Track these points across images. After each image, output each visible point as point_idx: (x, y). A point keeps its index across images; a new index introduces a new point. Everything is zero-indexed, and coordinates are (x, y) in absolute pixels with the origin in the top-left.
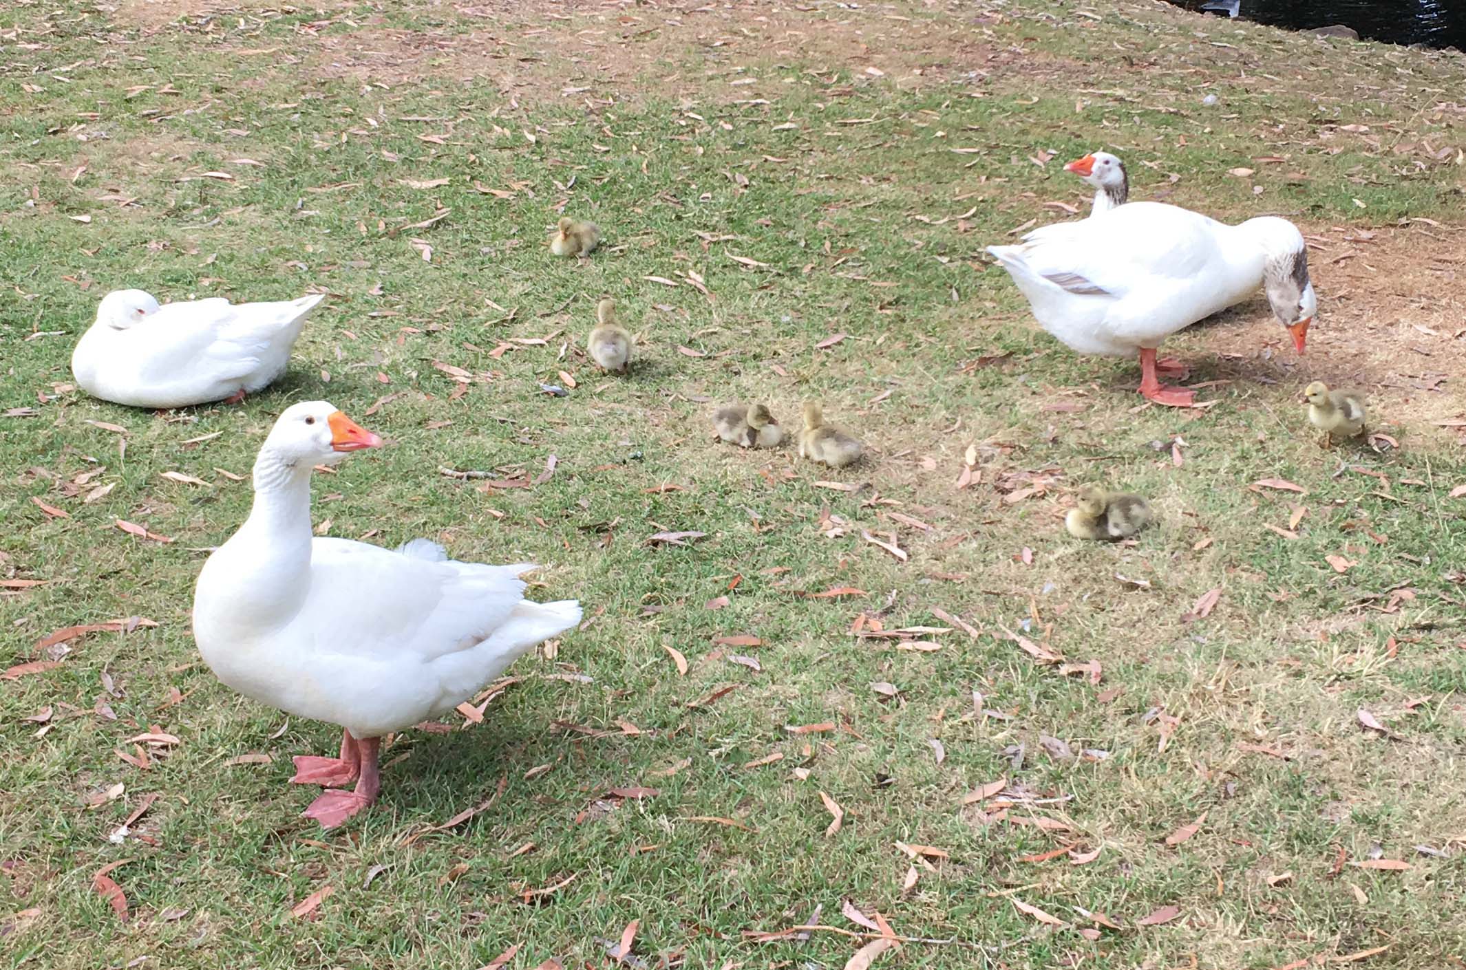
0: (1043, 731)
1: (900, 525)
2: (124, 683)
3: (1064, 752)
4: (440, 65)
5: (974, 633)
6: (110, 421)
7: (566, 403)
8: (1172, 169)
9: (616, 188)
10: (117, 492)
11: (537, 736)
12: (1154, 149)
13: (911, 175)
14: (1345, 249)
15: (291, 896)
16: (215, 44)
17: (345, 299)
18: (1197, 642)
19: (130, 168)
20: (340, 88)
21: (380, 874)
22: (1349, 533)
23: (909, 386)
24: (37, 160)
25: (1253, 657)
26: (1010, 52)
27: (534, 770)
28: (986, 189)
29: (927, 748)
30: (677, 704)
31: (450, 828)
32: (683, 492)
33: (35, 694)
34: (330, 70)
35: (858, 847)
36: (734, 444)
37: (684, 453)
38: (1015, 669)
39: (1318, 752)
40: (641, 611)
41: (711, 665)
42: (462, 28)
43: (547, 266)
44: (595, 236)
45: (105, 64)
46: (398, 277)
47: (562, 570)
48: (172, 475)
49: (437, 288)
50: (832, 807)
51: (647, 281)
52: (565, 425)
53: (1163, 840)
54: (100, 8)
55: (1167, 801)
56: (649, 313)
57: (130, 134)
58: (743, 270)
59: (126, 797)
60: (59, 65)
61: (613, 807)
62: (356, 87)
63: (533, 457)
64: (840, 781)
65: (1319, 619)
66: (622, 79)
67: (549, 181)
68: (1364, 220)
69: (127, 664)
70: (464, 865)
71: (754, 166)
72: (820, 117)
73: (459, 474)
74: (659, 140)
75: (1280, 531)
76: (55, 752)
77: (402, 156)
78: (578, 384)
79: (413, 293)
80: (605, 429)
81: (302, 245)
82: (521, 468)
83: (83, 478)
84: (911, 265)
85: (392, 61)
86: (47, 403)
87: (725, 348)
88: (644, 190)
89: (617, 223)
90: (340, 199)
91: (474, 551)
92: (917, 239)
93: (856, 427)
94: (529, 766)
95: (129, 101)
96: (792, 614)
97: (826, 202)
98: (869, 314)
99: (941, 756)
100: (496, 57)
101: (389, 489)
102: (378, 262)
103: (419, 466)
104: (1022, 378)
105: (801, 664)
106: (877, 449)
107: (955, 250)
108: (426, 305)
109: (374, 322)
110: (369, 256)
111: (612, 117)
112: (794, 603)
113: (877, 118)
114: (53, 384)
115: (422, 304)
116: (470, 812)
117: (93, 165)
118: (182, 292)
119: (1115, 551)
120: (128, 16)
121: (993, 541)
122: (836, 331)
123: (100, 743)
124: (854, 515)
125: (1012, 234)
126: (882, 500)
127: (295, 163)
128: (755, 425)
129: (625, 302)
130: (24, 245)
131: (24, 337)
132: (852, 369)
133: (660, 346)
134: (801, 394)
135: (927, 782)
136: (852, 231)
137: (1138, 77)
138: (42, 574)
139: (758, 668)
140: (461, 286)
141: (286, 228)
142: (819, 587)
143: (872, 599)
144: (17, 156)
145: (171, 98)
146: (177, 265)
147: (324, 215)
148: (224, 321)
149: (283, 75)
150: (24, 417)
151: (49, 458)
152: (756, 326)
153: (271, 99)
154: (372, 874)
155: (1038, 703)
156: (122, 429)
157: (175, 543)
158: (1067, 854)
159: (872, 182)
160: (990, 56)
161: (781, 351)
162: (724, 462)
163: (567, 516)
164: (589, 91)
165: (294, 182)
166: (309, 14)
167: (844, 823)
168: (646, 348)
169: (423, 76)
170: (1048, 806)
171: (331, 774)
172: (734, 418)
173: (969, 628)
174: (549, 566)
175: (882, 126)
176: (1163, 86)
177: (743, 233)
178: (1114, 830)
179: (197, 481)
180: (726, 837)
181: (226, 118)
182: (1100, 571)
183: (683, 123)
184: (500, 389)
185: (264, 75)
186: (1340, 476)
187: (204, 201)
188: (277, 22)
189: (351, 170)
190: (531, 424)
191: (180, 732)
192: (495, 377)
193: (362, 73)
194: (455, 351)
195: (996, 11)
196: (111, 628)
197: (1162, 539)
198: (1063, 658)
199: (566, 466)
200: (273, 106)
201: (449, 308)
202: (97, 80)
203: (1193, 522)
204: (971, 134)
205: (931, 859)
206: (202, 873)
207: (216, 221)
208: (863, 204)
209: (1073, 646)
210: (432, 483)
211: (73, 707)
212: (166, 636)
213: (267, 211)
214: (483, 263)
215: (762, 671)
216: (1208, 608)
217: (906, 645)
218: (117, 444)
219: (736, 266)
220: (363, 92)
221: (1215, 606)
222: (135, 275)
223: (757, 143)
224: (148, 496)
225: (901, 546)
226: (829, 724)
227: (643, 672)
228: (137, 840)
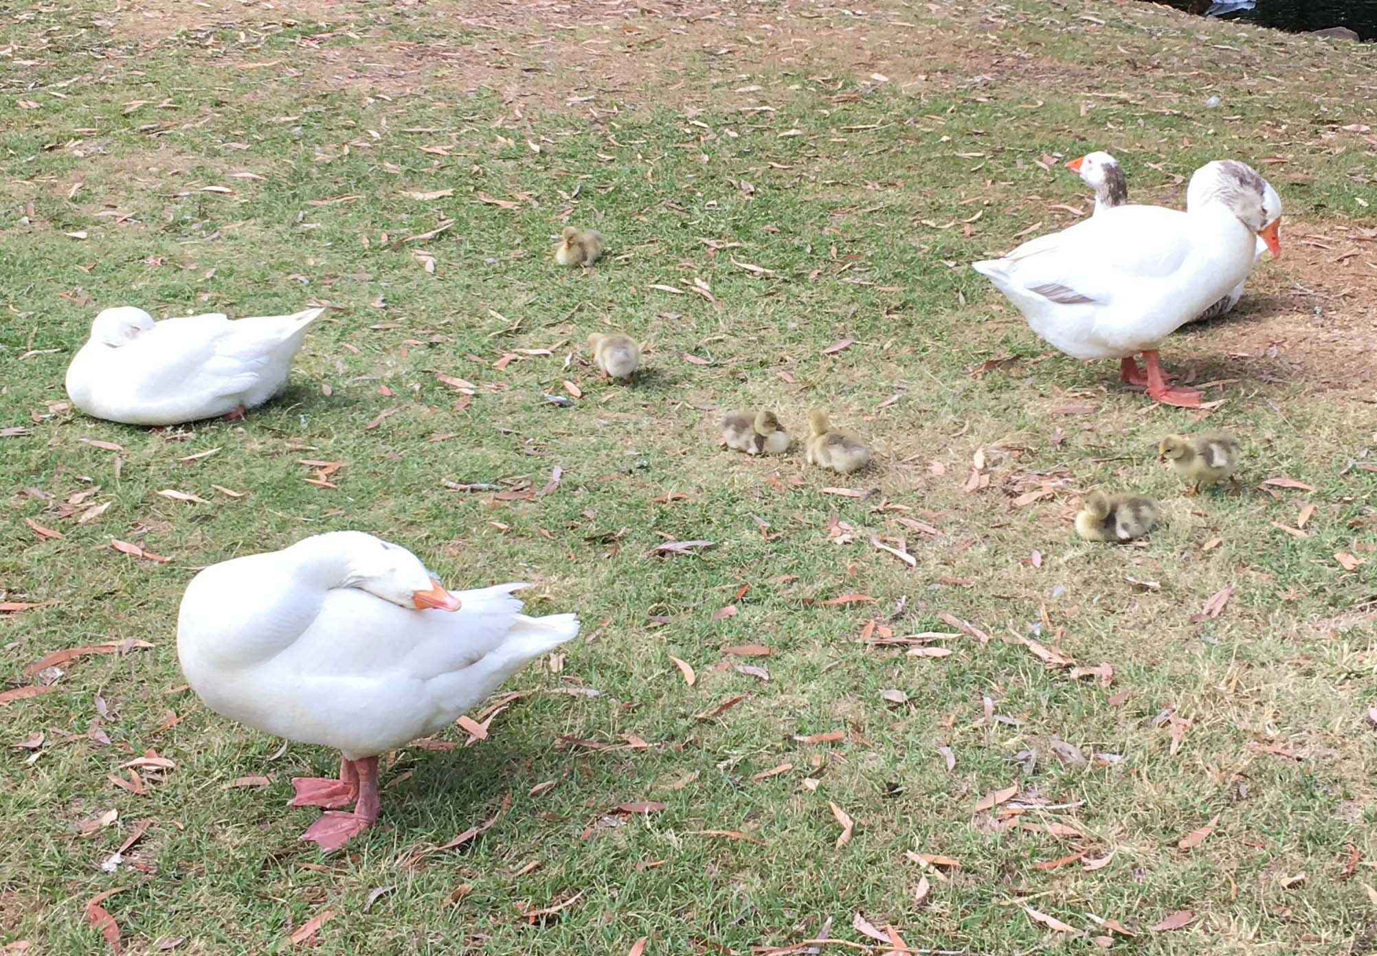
0: (1055, 736)
1: (908, 530)
2: (119, 706)
3: (1075, 757)
4: (444, 77)
5: (984, 638)
6: (105, 439)
7: (571, 413)
8: (1176, 171)
9: (620, 197)
10: (112, 512)
11: (543, 751)
12: (1159, 151)
13: (917, 180)
14: (1349, 248)
15: (289, 922)
16: (215, 57)
17: (346, 312)
18: (1207, 643)
19: (128, 183)
20: (342, 100)
21: (381, 896)
22: (1357, 531)
23: (917, 390)
24: (32, 177)
25: (1264, 657)
26: (1014, 56)
27: (539, 787)
28: (993, 192)
29: (938, 755)
30: (685, 716)
31: (453, 848)
32: (690, 501)
33: (26, 719)
34: (331, 82)
35: (868, 858)
36: (741, 451)
37: (691, 461)
38: (1026, 674)
39: (1329, 752)
40: (648, 622)
41: (719, 676)
42: (466, 39)
43: (552, 276)
44: (599, 244)
45: (102, 79)
46: (401, 289)
47: (568, 582)
48: (169, 493)
49: (440, 300)
50: (842, 817)
51: (652, 290)
52: (570, 435)
53: (1175, 844)
54: (97, 23)
55: (1180, 804)
56: (655, 321)
57: (128, 150)
58: (750, 277)
59: (119, 823)
60: (56, 81)
61: (620, 822)
62: (359, 98)
63: (538, 468)
64: (850, 791)
65: (1329, 617)
66: (627, 88)
67: (554, 191)
68: (1367, 218)
69: (120, 687)
70: (468, 886)
71: (759, 173)
72: (826, 123)
73: (463, 486)
74: (664, 148)
75: (1288, 529)
76: (46, 779)
77: (405, 168)
78: (583, 394)
79: (416, 305)
80: (611, 438)
81: (303, 258)
82: (526, 479)
83: (77, 498)
84: (917, 270)
85: (394, 72)
86: (41, 422)
87: (732, 355)
88: (649, 198)
89: (622, 231)
90: (342, 211)
91: (478, 565)
92: (923, 244)
93: (865, 432)
94: (533, 782)
95: (126, 116)
96: (801, 622)
97: (832, 208)
98: (876, 319)
99: (951, 763)
100: (500, 68)
101: (391, 503)
102: (380, 275)
103: (422, 479)
104: (1029, 381)
105: (810, 672)
106: (885, 455)
107: (961, 254)
108: (429, 317)
109: (376, 335)
110: (371, 269)
111: (617, 126)
112: (803, 611)
113: (883, 123)
114: (47, 403)
115: (425, 316)
116: (473, 831)
117: (90, 181)
118: (180, 307)
119: (1125, 552)
120: (127, 31)
121: (1003, 545)
122: (843, 337)
123: (92, 769)
124: (862, 522)
125: (1018, 238)
126: (890, 506)
127: (296, 177)
128: (763, 431)
129: (630, 310)
130: (18, 263)
131: (17, 355)
132: (860, 374)
133: (666, 355)
134: (808, 400)
135: (938, 790)
136: (858, 236)
137: (1142, 80)
138: (34, 597)
139: (766, 678)
140: (465, 297)
141: (287, 241)
142: (827, 594)
143: (882, 606)
144: (12, 172)
145: (170, 113)
146: (176, 281)
147: (324, 227)
148: (223, 336)
149: (284, 88)
150: (17, 437)
151: (42, 478)
152: (762, 333)
153: (271, 112)
154: (373, 897)
155: (1049, 708)
156: (118, 447)
157: (172, 562)
158: (1079, 860)
159: (878, 187)
160: (995, 61)
161: (788, 358)
162: (731, 470)
163: (573, 528)
164: (594, 100)
165: (295, 196)
166: (311, 26)
167: (854, 833)
168: (652, 356)
169: (426, 87)
170: (1060, 812)
171: (331, 795)
172: (741, 425)
173: (979, 633)
174: (554, 578)
175: (887, 132)
176: (1167, 88)
177: (748, 240)
178: (1126, 835)
179: (195, 498)
180: (735, 851)
181: (226, 132)
182: (1110, 573)
183: (688, 131)
184: (504, 400)
185: (263, 88)
186: (1347, 473)
187: (203, 216)
188: (278, 35)
189: (353, 182)
190: (535, 435)
191: (176, 755)
192: (499, 388)
193: (364, 85)
194: (459, 362)
195: (1001, 17)
196: (105, 651)
197: (1171, 540)
198: (1073, 661)
199: (571, 477)
200: (274, 119)
201: (452, 320)
202: (94, 96)
203: (1202, 522)
204: (977, 138)
205: (942, 868)
206: (197, 900)
207: (215, 236)
208: (869, 209)
209: (1083, 649)
210: (435, 497)
211: (65, 732)
212: (162, 657)
213: (267, 225)
214: (486, 274)
215: (770, 681)
216: (1219, 608)
217: (916, 651)
218: (112, 462)
219: (741, 273)
220: (364, 104)
221: (1225, 606)
222: (132, 291)
223: (762, 150)
224: (145, 514)
225: (910, 552)
226: (838, 733)
227: (650, 684)
228: (131, 868)
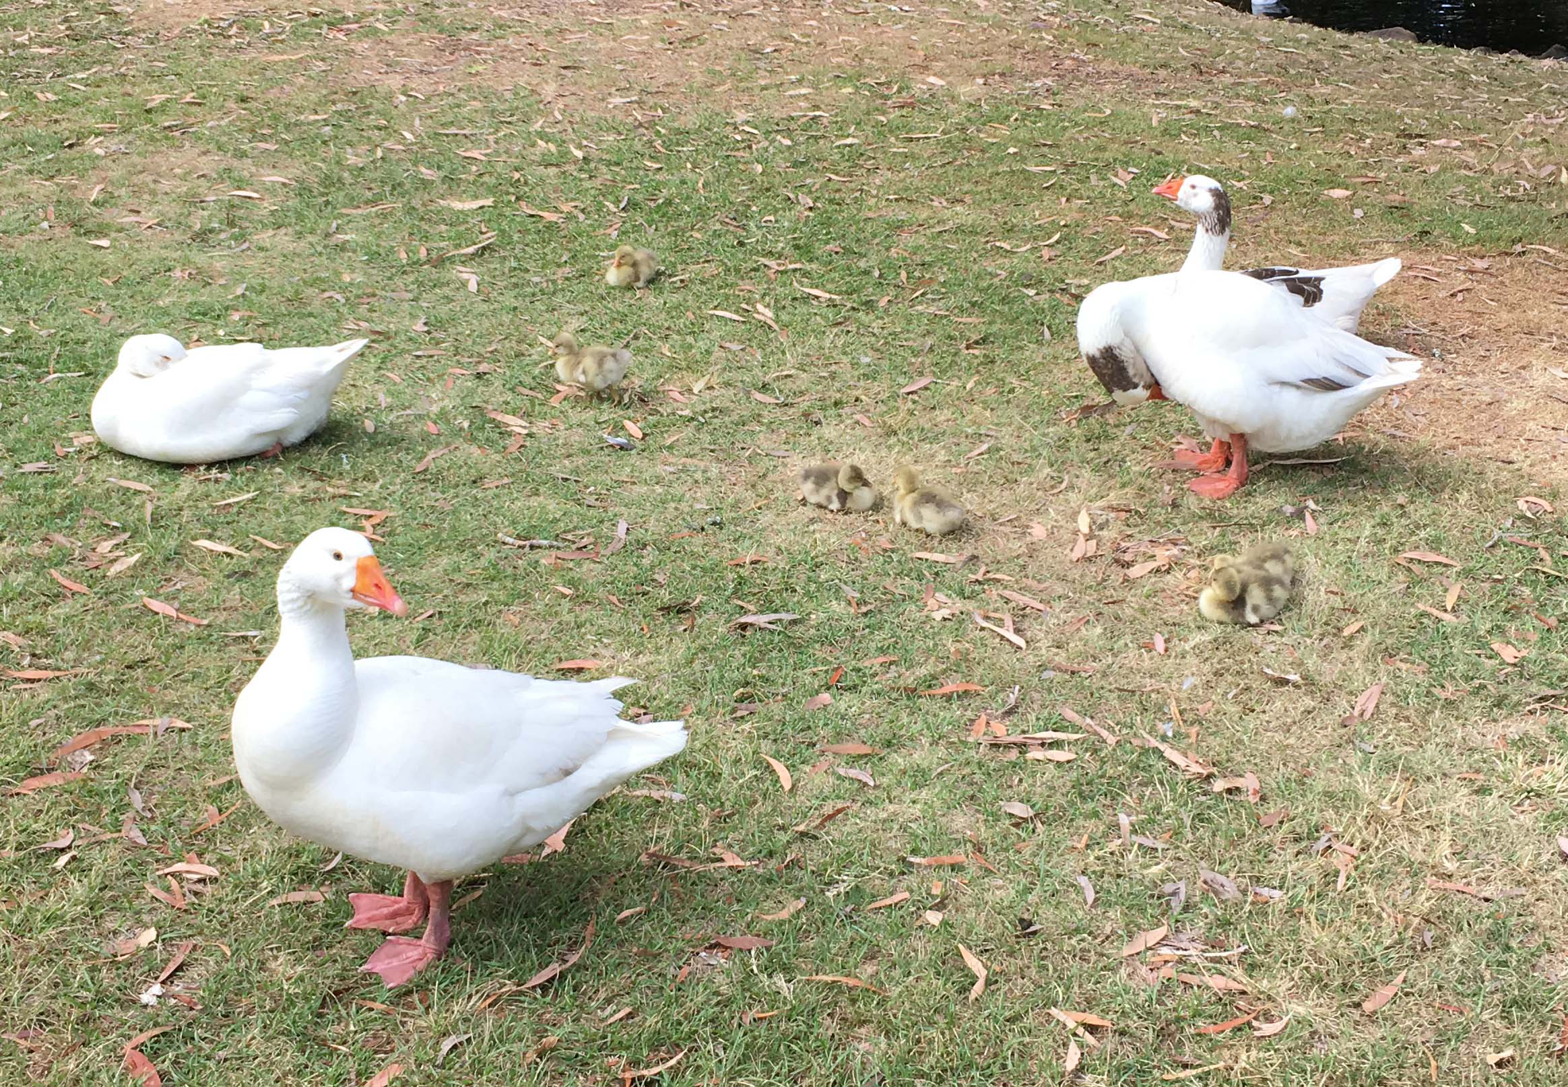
0: (1203, 863)
1: (1013, 604)
2: (156, 799)
3: (1231, 891)
4: (478, 74)
5: (1111, 740)
6: (134, 479)
7: (633, 458)
8: (1263, 189)
9: (671, 210)
10: (144, 564)
11: (627, 869)
12: (1241, 167)
13: (986, 195)
14: (1460, 280)
16: (238, 49)
17: (386, 336)
18: (1363, 751)
19: (152, 186)
20: (373, 98)
21: (455, 1047)
22: (1513, 616)
23: (1007, 438)
24: (53, 177)
25: (1429, 770)
26: (1073, 59)
27: (626, 913)
28: (1069, 212)
29: (1073, 885)
30: (782, 828)
31: (534, 988)
32: (770, 565)
33: (56, 813)
34: (361, 77)
35: (1007, 1014)
36: (820, 506)
37: (766, 518)
38: (1162, 783)
39: (1517, 891)
40: (734, 710)
41: (817, 778)
42: (499, 32)
43: (603, 298)
44: (652, 264)
45: (123, 70)
46: (443, 311)
47: (642, 660)
48: (204, 543)
49: (486, 324)
50: (973, 963)
51: (712, 316)
52: (634, 483)
53: (1358, 1005)
54: (116, 9)
55: (1356, 954)
56: (717, 353)
57: (151, 148)
58: (815, 303)
59: (159, 945)
60: (75, 72)
61: (719, 959)
62: (390, 96)
63: (602, 522)
64: (980, 928)
65: (1495, 720)
66: (671, 89)
67: (600, 202)
68: (1476, 248)
69: (161, 775)
70: (551, 1039)
71: (817, 186)
72: (883, 131)
73: (522, 543)
74: (714, 156)
75: (1436, 612)
76: (78, 889)
77: (442, 174)
78: (645, 435)
79: (460, 329)
80: (678, 490)
81: (337, 274)
82: (589, 534)
83: (105, 547)
84: (996, 299)
85: (426, 68)
86: (65, 457)
87: (802, 393)
88: (702, 213)
89: (676, 249)
90: (377, 221)
91: (543, 637)
92: (999, 268)
93: (953, 486)
94: (619, 908)
95: (148, 111)
96: (904, 715)
97: (898, 227)
98: (956, 354)
99: (1091, 896)
100: (536, 65)
101: (444, 561)
102: (420, 294)
103: (477, 533)
104: (1128, 430)
105: (920, 777)
106: (979, 514)
107: (1041, 281)
108: (474, 342)
109: (419, 363)
110: (412, 287)
111: (663, 131)
112: (905, 701)
113: (944, 132)
114: (71, 435)
115: (470, 342)
116: (555, 968)
117: (112, 183)
118: (210, 327)
119: (1256, 637)
120: (147, 18)
121: (1120, 625)
122: (921, 374)
123: (127, 876)
124: (961, 593)
125: (1101, 264)
126: (990, 575)
127: (328, 182)
128: (846, 486)
129: (690, 339)
130: (39, 273)
131: (39, 378)
132: (943, 418)
133: (732, 391)
134: (890, 448)
135: (1077, 931)
136: (928, 259)
137: (1210, 87)
138: (60, 664)
139: (872, 783)
140: (511, 321)
141: (320, 254)
142: (931, 681)
143: (992, 697)
144: (31, 172)
145: (195, 109)
146: (204, 297)
147: (360, 239)
149: (312, 83)
150: (40, 473)
151: (68, 523)
152: (833, 368)
153: (300, 110)
154: (446, 1045)
155: (1194, 828)
156: (148, 488)
157: (209, 626)
158: (1249, 1024)
159: (945, 204)
160: (1054, 64)
161: (863, 397)
162: (811, 528)
163: (644, 594)
164: (636, 102)
165: (327, 203)
166: (338, 16)
167: (988, 983)
168: (716, 393)
169: (460, 84)
170: (1218, 960)
171: (394, 915)
173: (1105, 733)
174: (626, 655)
175: (949, 141)
176: (1238, 96)
177: (811, 261)
178: (1298, 992)
179: (231, 550)
180: (854, 1001)
181: (252, 131)
182: (1242, 663)
183: (738, 138)
184: (560, 442)
185: (291, 84)
186: (1492, 546)
187: (231, 224)
188: (303, 25)
189: (387, 189)
190: (596, 482)
191: (219, 861)
192: (554, 426)
193: (395, 82)
194: (509, 397)
195: (1052, 14)
196: (138, 731)
197: (1305, 622)
198: (1215, 770)
199: (639, 533)
200: (302, 117)
201: (499, 347)
202: (114, 88)
203: (1338, 602)
204: (1046, 149)
205: (1092, 1029)
206: (248, 1046)
207: (245, 246)
208: (938, 229)
209: (1224, 756)
210: (491, 554)
211: (95, 829)
212: (200, 740)
213: (300, 235)
214: (534, 295)
215: (876, 787)
216: (1371, 708)
217: (1035, 754)
218: (142, 506)
219: (806, 299)
220: (396, 102)
221: (1377, 706)
222: (159, 308)
223: (818, 160)
224: (178, 567)
225: (1017, 631)
226: (959, 856)
227: (741, 787)
228: (173, 1001)
